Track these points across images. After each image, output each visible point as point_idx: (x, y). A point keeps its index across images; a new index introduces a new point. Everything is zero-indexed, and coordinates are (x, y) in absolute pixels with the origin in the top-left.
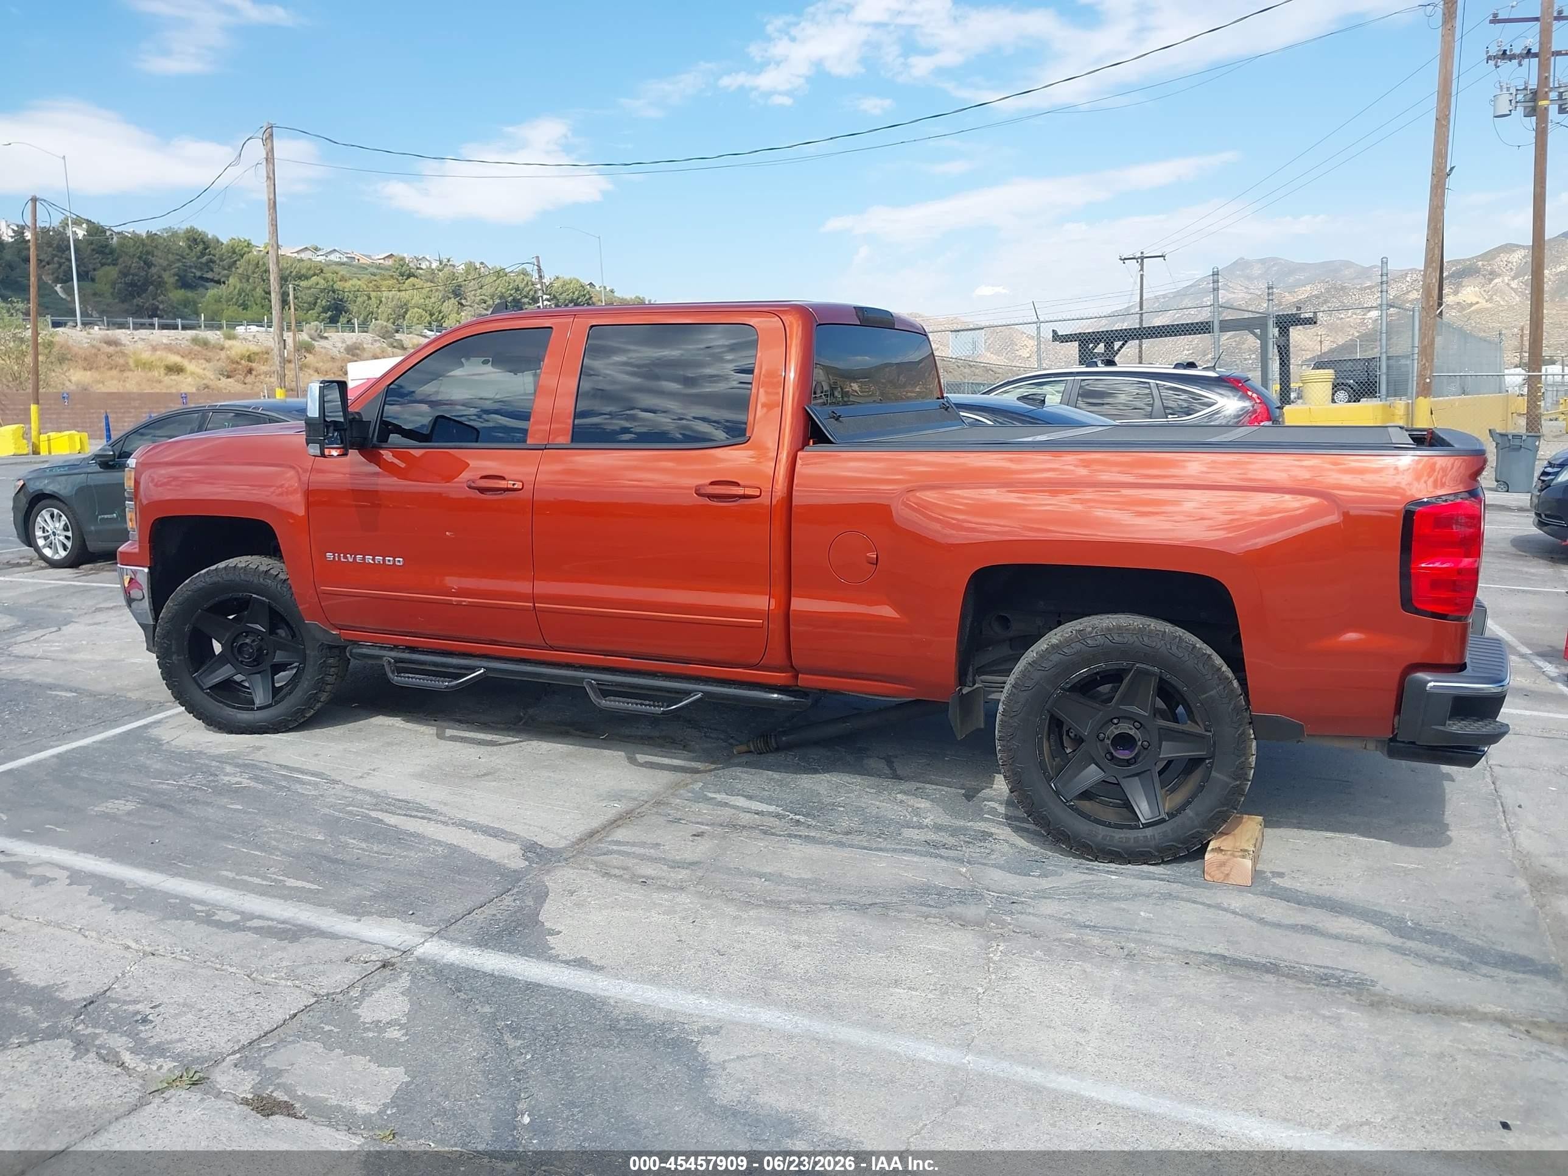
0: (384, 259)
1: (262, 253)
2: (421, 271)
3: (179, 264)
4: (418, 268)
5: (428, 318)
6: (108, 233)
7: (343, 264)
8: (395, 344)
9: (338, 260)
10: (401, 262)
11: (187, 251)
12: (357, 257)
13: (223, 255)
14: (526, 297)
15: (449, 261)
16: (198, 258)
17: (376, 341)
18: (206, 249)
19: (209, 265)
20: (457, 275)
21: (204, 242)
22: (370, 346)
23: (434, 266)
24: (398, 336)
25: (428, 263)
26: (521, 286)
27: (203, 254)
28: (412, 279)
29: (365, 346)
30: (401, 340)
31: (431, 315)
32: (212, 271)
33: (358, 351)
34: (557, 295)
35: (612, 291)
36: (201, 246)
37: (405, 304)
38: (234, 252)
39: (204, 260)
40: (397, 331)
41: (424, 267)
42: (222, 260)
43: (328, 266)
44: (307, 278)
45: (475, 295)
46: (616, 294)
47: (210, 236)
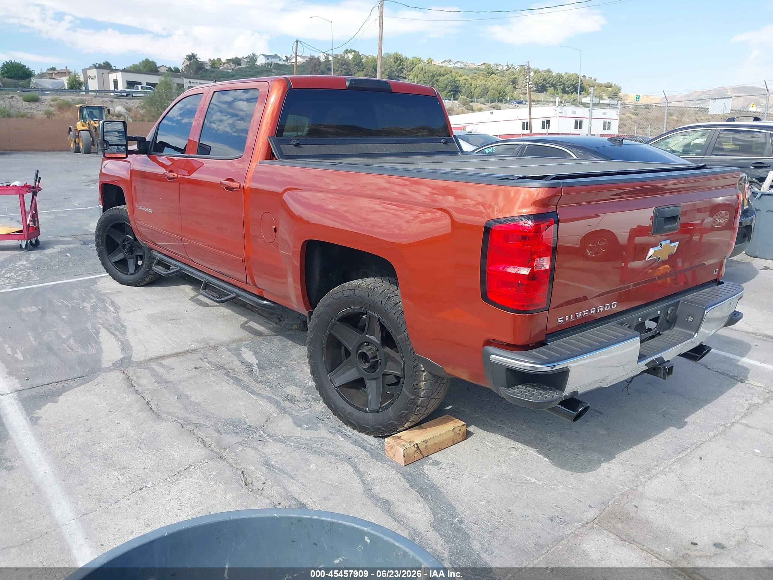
0: (481, 65)
1: (425, 64)
2: (498, 71)
3: (389, 70)
4: (496, 70)
5: (498, 95)
6: (361, 57)
7: (461, 68)
8: (469, 108)
9: (459, 66)
10: (489, 67)
11: (394, 63)
12: (468, 65)
13: (408, 65)
14: (548, 83)
15: (512, 66)
16: (398, 67)
17: (460, 106)
18: (401, 62)
19: (401, 71)
20: (515, 73)
21: (401, 59)
22: (457, 109)
23: (505, 68)
24: (471, 104)
25: (501, 67)
26: (547, 78)
27: (400, 65)
28: (493, 75)
29: (455, 109)
30: (472, 106)
31: (500, 93)
32: (403, 73)
33: (451, 112)
34: (565, 82)
35: (595, 80)
36: (399, 61)
37: (487, 88)
38: (413, 63)
39: (400, 68)
40: (472, 102)
41: (499, 69)
42: (407, 68)
43: (454, 69)
44: (444, 76)
45: (522, 83)
46: (597, 81)
47: (403, 56)
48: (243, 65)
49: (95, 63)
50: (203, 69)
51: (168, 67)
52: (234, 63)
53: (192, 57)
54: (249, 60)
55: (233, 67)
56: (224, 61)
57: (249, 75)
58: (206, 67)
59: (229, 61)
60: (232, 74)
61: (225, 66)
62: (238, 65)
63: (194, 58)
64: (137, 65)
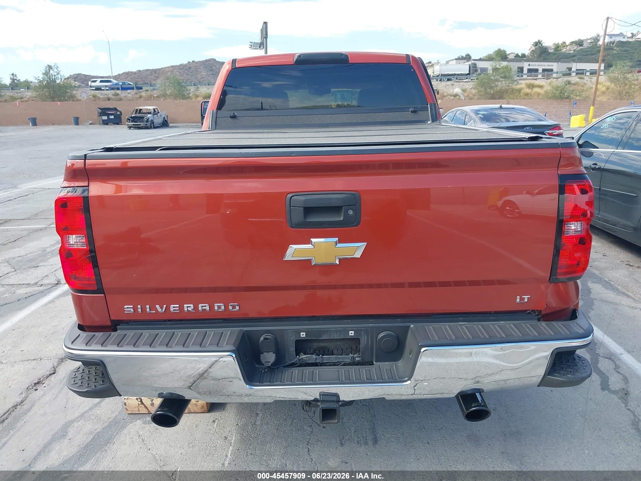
48: (586, 45)
49: (459, 56)
50: (546, 53)
51: (516, 53)
52: (576, 44)
53: (538, 44)
54: (592, 41)
55: (575, 48)
56: (567, 43)
57: (590, 54)
58: (550, 51)
59: (572, 43)
60: (573, 54)
61: (568, 48)
62: (580, 46)
63: (540, 43)
64: (491, 54)
